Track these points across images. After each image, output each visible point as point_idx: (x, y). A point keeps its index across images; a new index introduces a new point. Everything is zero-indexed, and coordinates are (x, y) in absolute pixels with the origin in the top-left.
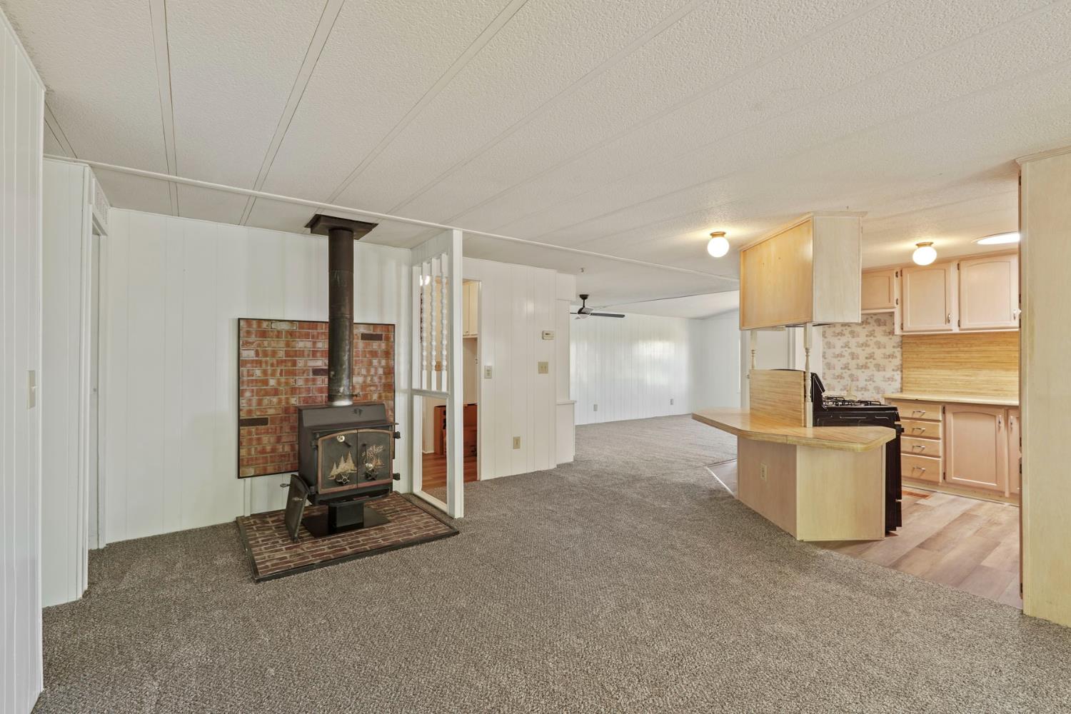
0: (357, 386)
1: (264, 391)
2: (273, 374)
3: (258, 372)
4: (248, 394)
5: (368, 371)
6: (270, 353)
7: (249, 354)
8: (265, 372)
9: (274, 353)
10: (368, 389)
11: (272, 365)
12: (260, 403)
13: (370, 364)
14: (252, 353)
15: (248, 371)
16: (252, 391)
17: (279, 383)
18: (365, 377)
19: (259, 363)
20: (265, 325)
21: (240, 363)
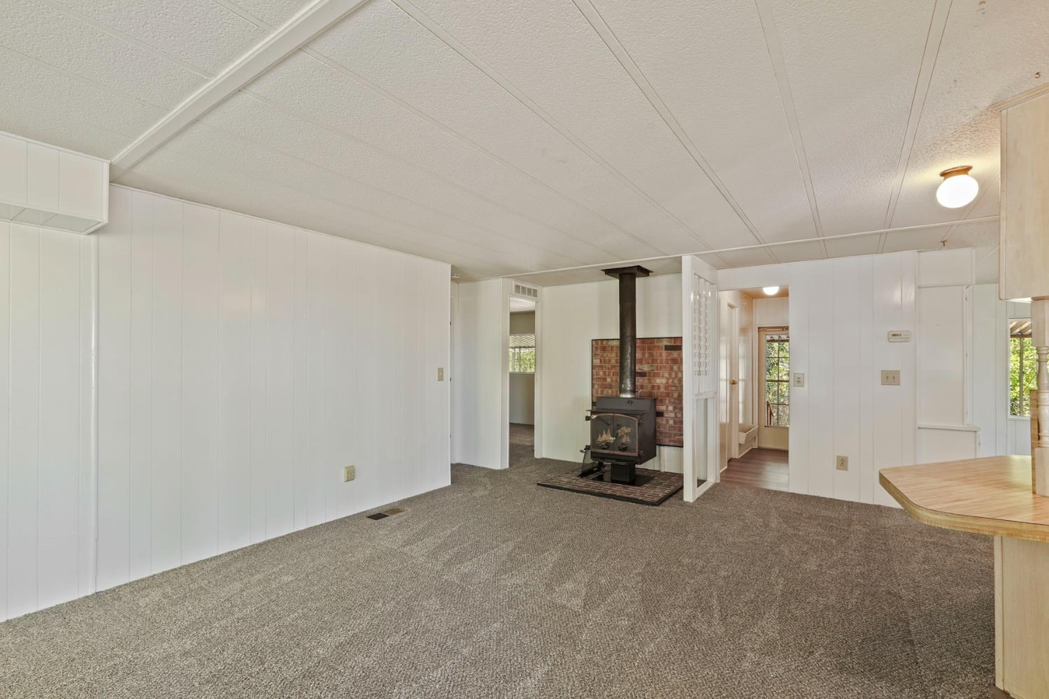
0: (662, 386)
1: (604, 387)
2: (609, 375)
3: (601, 373)
4: (596, 386)
5: (670, 374)
6: (607, 361)
7: (597, 362)
8: (604, 373)
9: (610, 361)
10: (670, 388)
11: (609, 369)
12: (602, 392)
13: (672, 369)
14: (598, 361)
15: (597, 372)
16: (598, 385)
17: (612, 380)
18: (668, 379)
19: (602, 367)
20: (605, 342)
21: (593, 367)
